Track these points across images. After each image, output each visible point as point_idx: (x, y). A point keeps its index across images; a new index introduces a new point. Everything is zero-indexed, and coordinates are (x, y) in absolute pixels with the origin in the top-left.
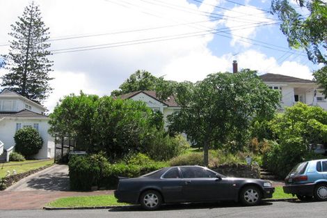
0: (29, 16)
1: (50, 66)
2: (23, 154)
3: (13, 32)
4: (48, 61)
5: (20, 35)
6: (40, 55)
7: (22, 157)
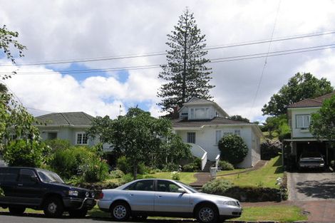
0: (185, 25)
1: (208, 73)
2: (232, 164)
3: (169, 42)
4: (206, 69)
5: (176, 44)
6: (198, 63)
7: (230, 165)
